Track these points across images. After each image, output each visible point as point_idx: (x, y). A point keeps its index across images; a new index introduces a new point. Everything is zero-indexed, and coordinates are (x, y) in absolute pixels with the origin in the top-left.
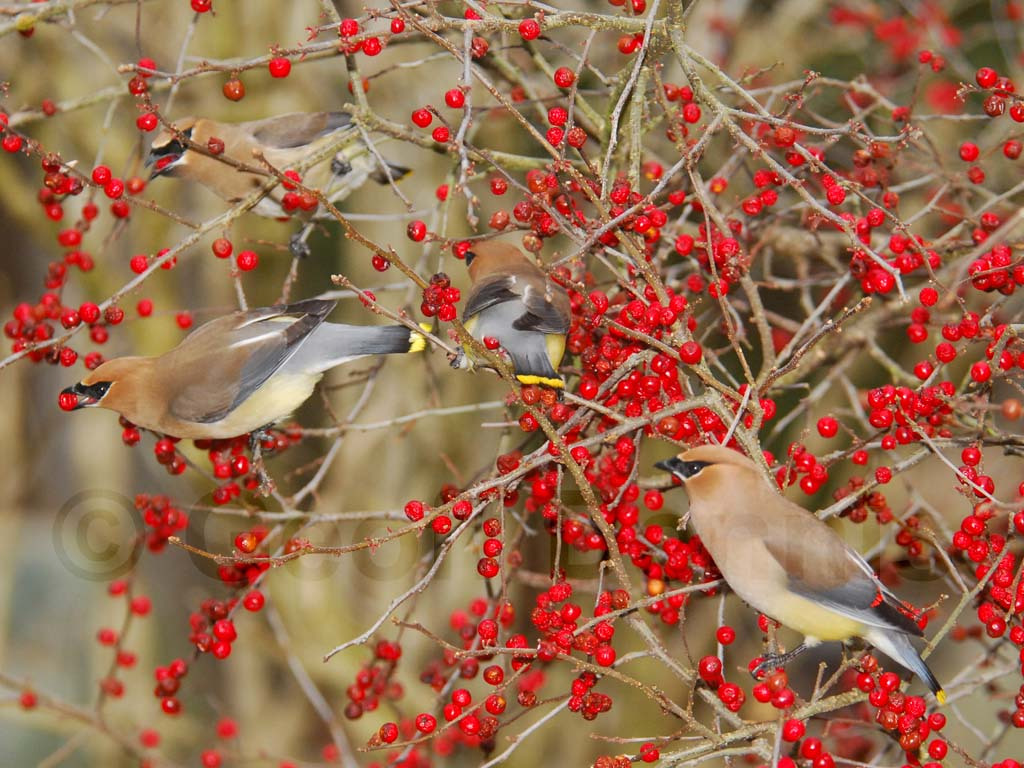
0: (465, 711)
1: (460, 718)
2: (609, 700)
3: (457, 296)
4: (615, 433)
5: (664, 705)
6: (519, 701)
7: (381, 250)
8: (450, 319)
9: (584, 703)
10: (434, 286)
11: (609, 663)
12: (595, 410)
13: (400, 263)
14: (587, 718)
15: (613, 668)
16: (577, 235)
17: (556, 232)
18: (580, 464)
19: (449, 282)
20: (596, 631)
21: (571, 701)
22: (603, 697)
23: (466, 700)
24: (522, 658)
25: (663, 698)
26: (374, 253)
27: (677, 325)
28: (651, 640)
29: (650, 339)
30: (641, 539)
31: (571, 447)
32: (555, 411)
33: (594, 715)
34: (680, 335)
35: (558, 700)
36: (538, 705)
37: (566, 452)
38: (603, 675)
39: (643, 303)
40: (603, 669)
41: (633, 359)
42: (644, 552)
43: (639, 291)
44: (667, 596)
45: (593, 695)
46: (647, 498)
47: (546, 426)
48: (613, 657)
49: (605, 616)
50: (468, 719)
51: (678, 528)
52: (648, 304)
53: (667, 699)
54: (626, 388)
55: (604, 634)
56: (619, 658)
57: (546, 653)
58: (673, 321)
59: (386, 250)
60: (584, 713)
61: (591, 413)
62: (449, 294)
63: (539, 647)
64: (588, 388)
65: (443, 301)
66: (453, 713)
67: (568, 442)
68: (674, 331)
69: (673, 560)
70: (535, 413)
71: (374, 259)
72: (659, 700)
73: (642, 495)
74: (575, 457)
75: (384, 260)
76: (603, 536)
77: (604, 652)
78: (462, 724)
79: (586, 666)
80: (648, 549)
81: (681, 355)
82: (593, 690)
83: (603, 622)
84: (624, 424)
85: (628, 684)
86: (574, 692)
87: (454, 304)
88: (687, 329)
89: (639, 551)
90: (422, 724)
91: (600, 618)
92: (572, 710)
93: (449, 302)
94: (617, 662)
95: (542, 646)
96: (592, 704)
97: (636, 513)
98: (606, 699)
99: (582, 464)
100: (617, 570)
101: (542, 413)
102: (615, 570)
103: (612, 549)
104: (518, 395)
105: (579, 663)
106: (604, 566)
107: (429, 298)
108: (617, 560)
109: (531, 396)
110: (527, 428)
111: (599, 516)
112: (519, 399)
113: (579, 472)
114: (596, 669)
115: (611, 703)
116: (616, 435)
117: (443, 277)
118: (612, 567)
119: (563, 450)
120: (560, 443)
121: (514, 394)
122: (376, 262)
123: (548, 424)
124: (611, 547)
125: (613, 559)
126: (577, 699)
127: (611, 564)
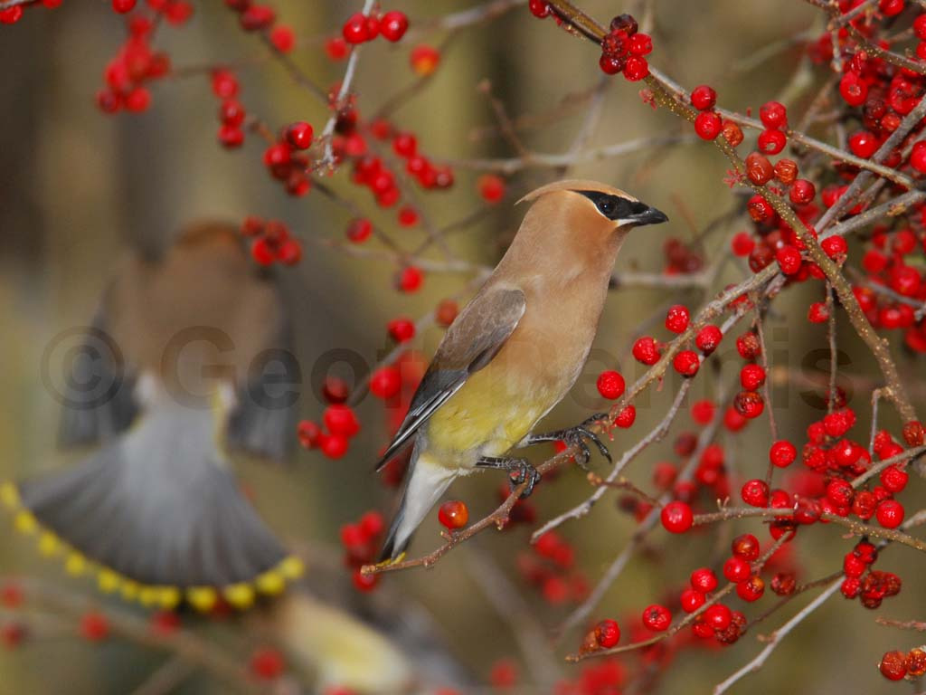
0: (710, 597)
1: (703, 608)
2: (896, 580)
3: (647, 45)
4: (901, 204)
6: (773, 588)
8: (641, 77)
9: (862, 585)
10: (615, 32)
11: (895, 524)
14: (868, 606)
15: (902, 531)
18: (835, 260)
19: (636, 27)
20: (883, 480)
21: (845, 584)
22: (889, 575)
23: (710, 584)
32: (797, 190)
33: (878, 602)
35: (827, 582)
36: (799, 592)
37: (815, 245)
38: (889, 541)
40: (887, 533)
45: (873, 575)
47: (784, 211)
48: (901, 516)
49: (895, 459)
50: (715, 609)
55: (894, 483)
56: (908, 519)
57: (807, 515)
60: (864, 600)
62: (637, 43)
64: (863, 142)
65: (629, 54)
66: (693, 602)
70: (769, 196)
74: (829, 253)
77: (889, 509)
78: (707, 617)
79: (864, 528)
82: (876, 567)
83: (892, 467)
84: (911, 190)
86: (847, 571)
87: (646, 57)
90: (652, 620)
91: (888, 462)
92: (847, 597)
93: (638, 55)
94: (907, 524)
95: (800, 505)
96: (872, 586)
98: (892, 578)
99: (838, 260)
100: (897, 400)
101: (778, 195)
102: (894, 400)
103: (888, 373)
104: (742, 173)
105: (852, 526)
106: (879, 397)
107: (611, 47)
108: (895, 386)
109: (761, 174)
110: (759, 216)
111: (866, 328)
112: (745, 178)
113: (834, 272)
114: (877, 533)
115: (899, 585)
116: (904, 205)
117: (627, 20)
118: (890, 396)
119: (811, 243)
120: (805, 234)
121: (737, 173)
122: (534, 7)
123: (787, 210)
124: (886, 370)
125: (890, 386)
126: (853, 580)
127: (888, 392)
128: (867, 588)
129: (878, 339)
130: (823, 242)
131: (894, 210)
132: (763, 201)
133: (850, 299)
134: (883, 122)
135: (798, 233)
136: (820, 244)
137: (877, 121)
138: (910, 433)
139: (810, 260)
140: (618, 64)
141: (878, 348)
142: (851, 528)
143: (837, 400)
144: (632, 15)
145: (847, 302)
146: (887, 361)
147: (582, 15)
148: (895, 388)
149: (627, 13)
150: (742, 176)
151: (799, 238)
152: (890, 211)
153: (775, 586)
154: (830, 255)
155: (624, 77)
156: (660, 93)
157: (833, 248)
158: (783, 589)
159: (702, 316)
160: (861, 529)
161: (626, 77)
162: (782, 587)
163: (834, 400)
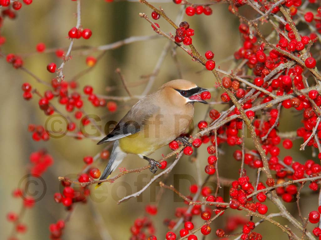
2: (261, 236)
3: (193, 32)
4: (271, 103)
5: (290, 235)
6: (216, 234)
7: (156, 9)
8: (189, 44)
9: (249, 237)
10: (181, 28)
12: (261, 91)
13: (165, 16)
16: (255, 6)
17: (245, 4)
18: (250, 119)
19: (189, 26)
21: (242, 236)
22: (258, 234)
23: (191, 227)
24: (221, 207)
25: (290, 231)
26: (152, 11)
27: (304, 51)
28: (282, 208)
29: (291, 55)
30: (281, 162)
31: (246, 111)
32: (239, 92)
34: (305, 55)
37: (244, 113)
39: (287, 40)
40: (261, 216)
41: (281, 66)
42: (282, 169)
43: (285, 35)
44: (293, 182)
45: (253, 233)
46: (284, 143)
47: (234, 99)
48: (266, 210)
49: (263, 190)
51: (301, 149)
52: (289, 40)
53: (292, 233)
54: (276, 83)
55: (261, 199)
57: (234, 206)
58: (302, 49)
59: (158, 9)
61: (259, 93)
62: (189, 32)
63: (231, 203)
64: (259, 81)
65: (186, 35)
66: (184, 233)
67: (245, 108)
68: (302, 53)
69: (297, 172)
70: (229, 93)
71: (153, 13)
72: (288, 233)
73: (282, 142)
75: (157, 14)
76: (260, 155)
77: (262, 207)
80: (284, 168)
81: (306, 64)
82: (253, 231)
83: (261, 193)
84: (275, 98)
85: (273, 224)
86: (244, 231)
87: (191, 37)
88: (309, 53)
89: (280, 168)
90: (169, 237)
91: (260, 191)
93: (189, 36)
95: (232, 202)
96: (252, 237)
97: (278, 150)
98: (259, 235)
99: (251, 119)
100: (267, 172)
101: (232, 93)
102: (266, 172)
103: (264, 162)
104: (221, 84)
105: (249, 212)
106: (260, 170)
107: (179, 33)
108: (266, 167)
109: (227, 84)
110: (225, 100)
111: (258, 145)
112: (221, 85)
113: (249, 123)
114: (258, 215)
115: (262, 238)
116: (272, 104)
117: (186, 23)
118: (264, 171)
119: (242, 112)
120: (240, 108)
121: (219, 83)
122: (154, 15)
123: (235, 99)
124: (264, 161)
125: (264, 167)
126: (245, 235)
127: (264, 169)
128: (250, 238)
129: (262, 149)
130: (246, 113)
131: (268, 105)
132: (227, 95)
133: (254, 133)
134: (263, 71)
135: (238, 108)
136: (245, 113)
137: (260, 71)
138: (270, 181)
139: (241, 118)
140: (181, 39)
141: (262, 152)
142: (249, 213)
143: (243, 173)
144: (188, 22)
145: (253, 134)
146: (265, 158)
147: (170, 20)
148: (266, 168)
149: (186, 21)
150: (220, 85)
151: (238, 109)
152: (267, 105)
153: (217, 233)
154: (248, 117)
155: (183, 44)
156: (194, 51)
157: (249, 114)
158: (220, 235)
159: (196, 136)
160: (252, 213)
161: (184, 43)
162: (220, 234)
163: (242, 173)
